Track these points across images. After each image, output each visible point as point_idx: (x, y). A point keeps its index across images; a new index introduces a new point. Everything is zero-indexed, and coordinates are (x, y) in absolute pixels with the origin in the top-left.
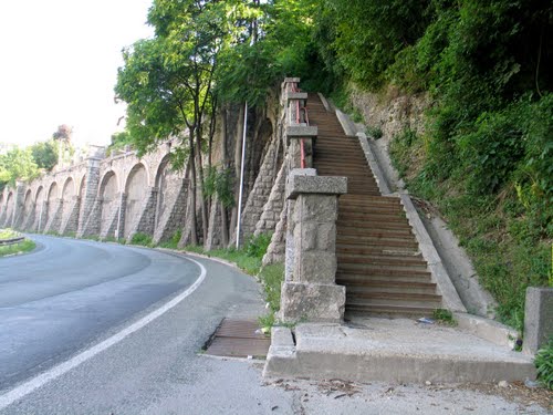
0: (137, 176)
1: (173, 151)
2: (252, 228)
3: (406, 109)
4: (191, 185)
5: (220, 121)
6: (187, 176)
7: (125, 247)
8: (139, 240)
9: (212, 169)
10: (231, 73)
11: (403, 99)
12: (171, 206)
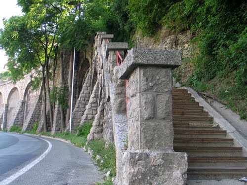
0: (14, 94)
1: (33, 79)
2: (79, 120)
3: (175, 42)
4: (44, 98)
5: (59, 62)
6: (41, 93)
7: (7, 134)
8: (14, 130)
9: (55, 88)
10: (66, 31)
11: (172, 37)
12: (33, 110)
